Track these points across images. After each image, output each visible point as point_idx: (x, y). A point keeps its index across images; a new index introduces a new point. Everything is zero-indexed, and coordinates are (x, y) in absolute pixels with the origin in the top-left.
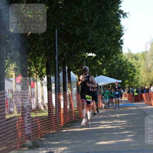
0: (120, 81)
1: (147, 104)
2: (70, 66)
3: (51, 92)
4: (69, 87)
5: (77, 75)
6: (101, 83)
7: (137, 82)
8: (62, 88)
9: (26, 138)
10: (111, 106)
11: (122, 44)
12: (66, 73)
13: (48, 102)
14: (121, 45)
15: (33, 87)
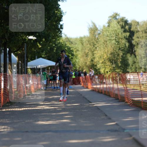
1: (83, 87)
2: (11, 48)
4: (10, 68)
5: (17, 57)
6: (41, 65)
7: (74, 65)
11: (62, 28)
12: (7, 55)
14: (61, 30)
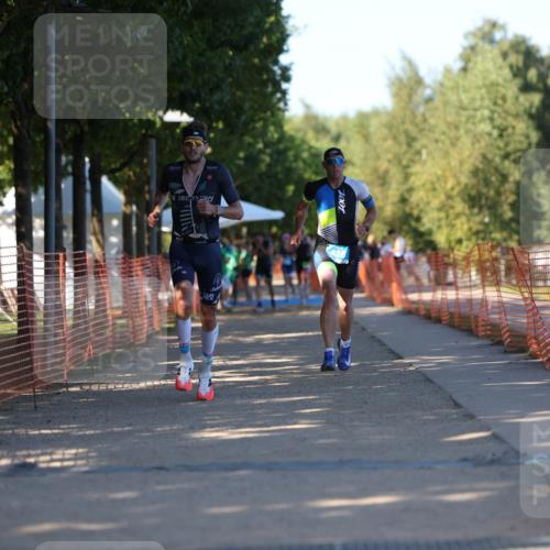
0: (278, 215)
2: (99, 155)
3: (30, 248)
4: (95, 234)
5: (122, 190)
8: (68, 235)
10: (242, 304)
11: (287, 79)
13: (20, 283)
14: (284, 85)
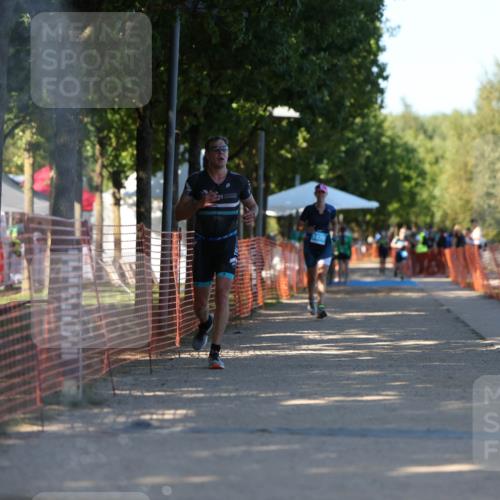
0: (374, 205)
1: (456, 285)
3: (149, 226)
7: (427, 210)
9: (64, 374)
15: (87, 207)
